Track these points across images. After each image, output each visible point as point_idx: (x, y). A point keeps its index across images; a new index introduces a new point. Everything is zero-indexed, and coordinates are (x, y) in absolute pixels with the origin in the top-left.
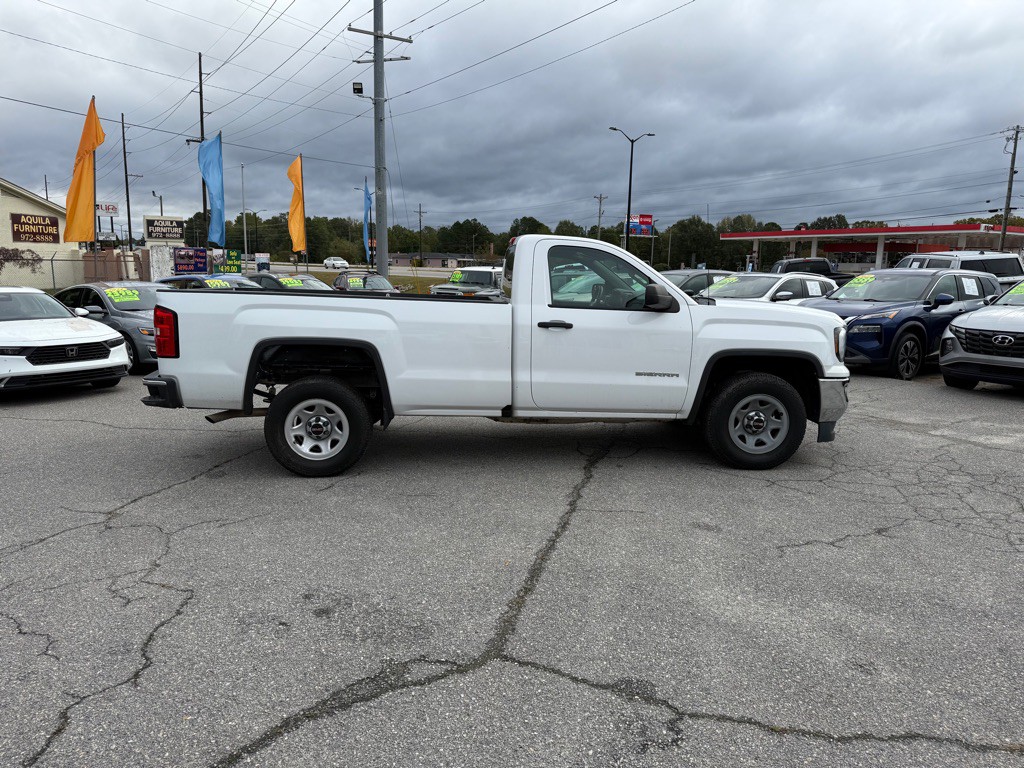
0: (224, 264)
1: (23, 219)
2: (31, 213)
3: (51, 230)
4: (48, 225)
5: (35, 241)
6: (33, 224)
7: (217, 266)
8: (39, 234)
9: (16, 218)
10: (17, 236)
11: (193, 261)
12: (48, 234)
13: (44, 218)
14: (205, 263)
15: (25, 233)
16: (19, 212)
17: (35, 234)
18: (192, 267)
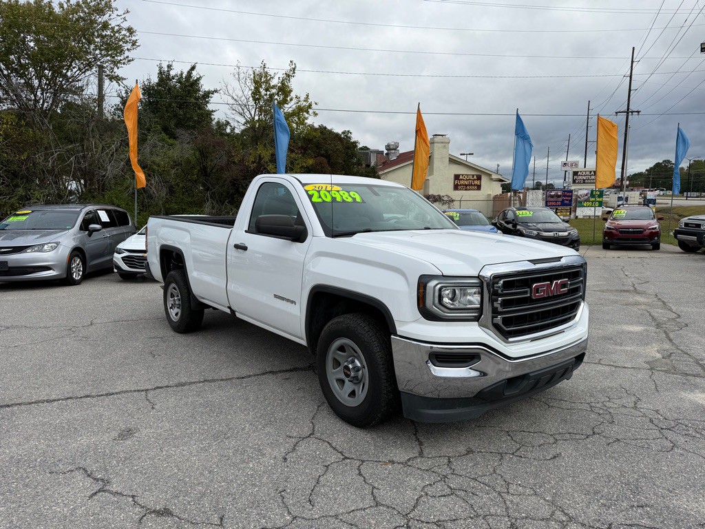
0: (587, 200)
1: (461, 177)
2: (466, 173)
3: (477, 182)
4: (475, 180)
5: (466, 190)
6: (467, 180)
7: (581, 202)
8: (469, 185)
9: (457, 177)
10: (456, 187)
11: (560, 199)
12: (474, 185)
13: (473, 176)
14: (571, 201)
15: (461, 185)
16: (459, 173)
17: (466, 185)
18: (559, 203)
